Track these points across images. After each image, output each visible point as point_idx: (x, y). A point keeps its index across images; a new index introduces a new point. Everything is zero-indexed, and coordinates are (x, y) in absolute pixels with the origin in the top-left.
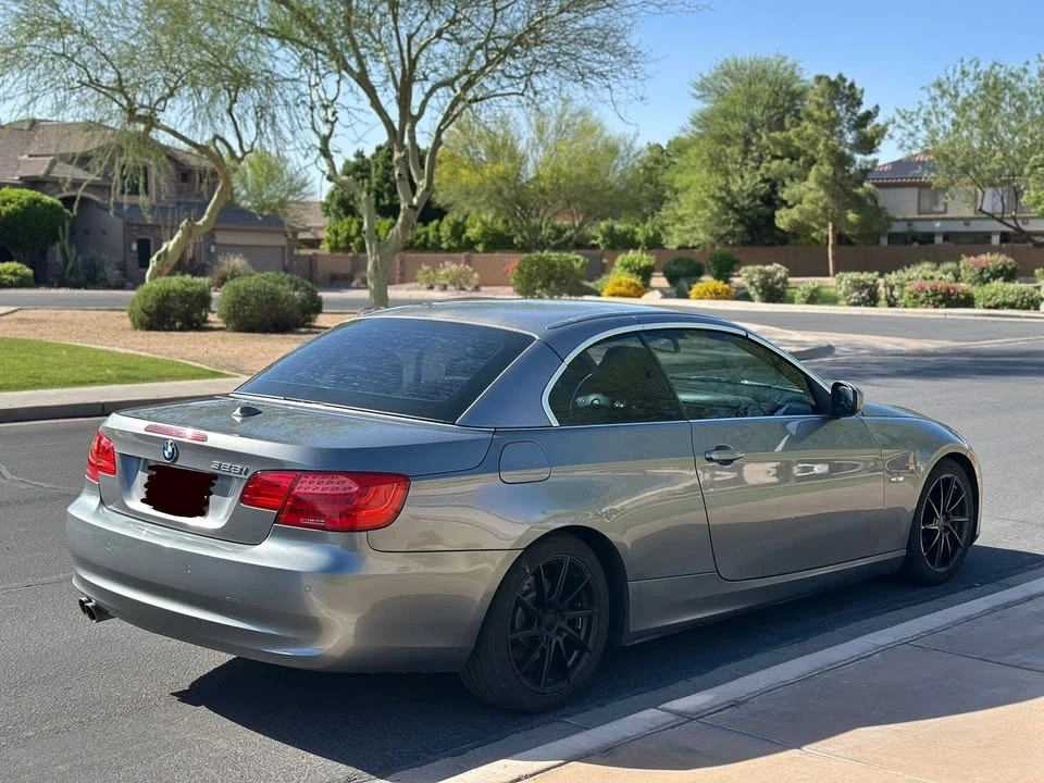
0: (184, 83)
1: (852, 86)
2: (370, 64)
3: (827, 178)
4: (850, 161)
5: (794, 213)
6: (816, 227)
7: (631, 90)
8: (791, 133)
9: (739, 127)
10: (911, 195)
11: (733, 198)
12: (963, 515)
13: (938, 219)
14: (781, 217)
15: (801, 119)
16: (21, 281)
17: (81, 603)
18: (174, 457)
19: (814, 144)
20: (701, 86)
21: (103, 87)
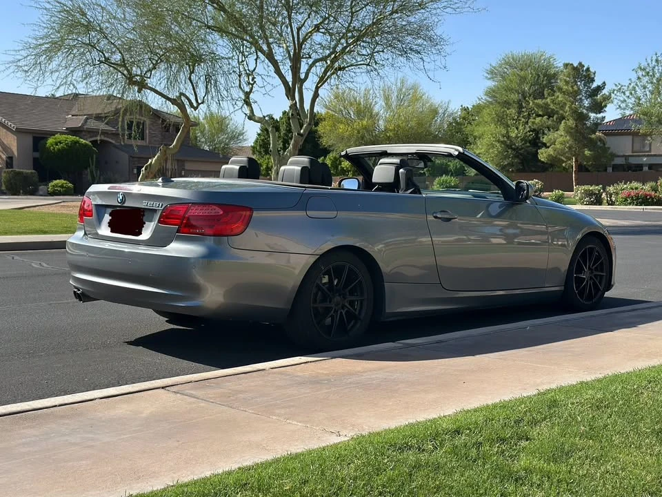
0: (162, 61)
1: (588, 69)
2: (275, 49)
3: (572, 128)
4: (587, 117)
5: (550, 151)
6: (565, 160)
7: (438, 63)
8: (548, 100)
9: (515, 97)
10: (628, 140)
11: (511, 141)
12: (602, 271)
13: (645, 156)
14: (542, 154)
15: (554, 92)
16: (65, 191)
17: (75, 292)
18: (123, 201)
19: (563, 107)
20: (492, 72)
21: (112, 63)
